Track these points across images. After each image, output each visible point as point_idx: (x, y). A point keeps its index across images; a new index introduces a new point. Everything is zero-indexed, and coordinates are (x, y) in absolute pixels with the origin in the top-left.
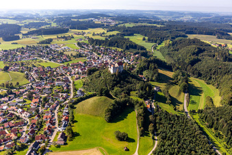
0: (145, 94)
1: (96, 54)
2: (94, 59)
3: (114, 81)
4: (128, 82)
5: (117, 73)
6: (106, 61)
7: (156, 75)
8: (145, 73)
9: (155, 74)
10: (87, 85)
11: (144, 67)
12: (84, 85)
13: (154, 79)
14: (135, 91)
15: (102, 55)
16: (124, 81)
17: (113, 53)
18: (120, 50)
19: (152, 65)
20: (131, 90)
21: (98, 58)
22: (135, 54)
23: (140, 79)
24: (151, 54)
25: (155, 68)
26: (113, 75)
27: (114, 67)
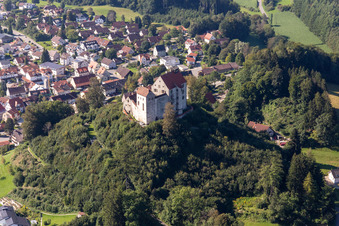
0: (300, 204)
1: (26, 39)
2: (25, 59)
3: (158, 155)
4: (217, 158)
5: (166, 124)
6: (82, 68)
7: (326, 117)
8: (272, 112)
9: (317, 114)
10: (36, 180)
11: (267, 86)
12: (20, 181)
13: (315, 134)
14: (251, 193)
15: (55, 42)
16: (200, 152)
17: (104, 33)
18: (129, 15)
19: (300, 77)
20: (237, 194)
21: (46, 57)
22: (201, 30)
23: (261, 142)
24: (265, 27)
25: (315, 89)
26: (149, 133)
27: (151, 98)
